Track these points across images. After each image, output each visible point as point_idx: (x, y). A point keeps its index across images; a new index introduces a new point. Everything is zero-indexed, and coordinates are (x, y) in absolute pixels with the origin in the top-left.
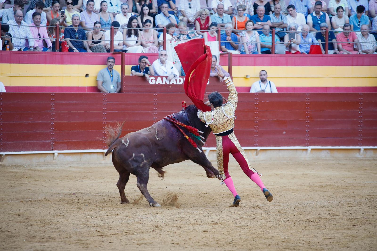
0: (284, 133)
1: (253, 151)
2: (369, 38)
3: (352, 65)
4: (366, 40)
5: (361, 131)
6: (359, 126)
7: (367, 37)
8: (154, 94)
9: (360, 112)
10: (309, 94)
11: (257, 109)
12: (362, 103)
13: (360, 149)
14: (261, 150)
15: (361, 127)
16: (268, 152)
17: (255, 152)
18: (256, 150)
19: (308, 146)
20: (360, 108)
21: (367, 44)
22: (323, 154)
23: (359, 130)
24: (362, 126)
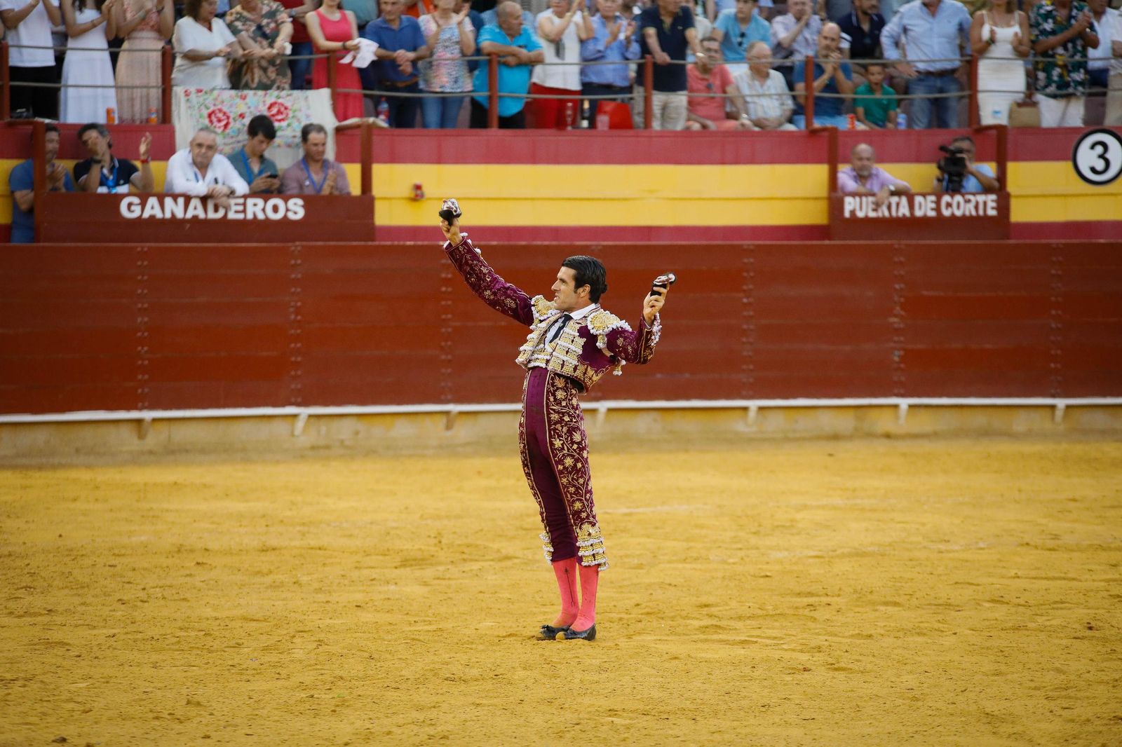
1: (437, 418)
2: (769, 82)
3: (723, 162)
4: (762, 86)
5: (750, 357)
6: (744, 340)
7: (765, 81)
8: (139, 249)
9: (745, 300)
10: (599, 248)
11: (450, 293)
12: (752, 274)
13: (745, 409)
14: (461, 413)
15: (751, 344)
16: (483, 420)
17: (444, 419)
18: (447, 413)
19: (597, 399)
20: (745, 287)
21: (765, 102)
22: (642, 424)
23: (745, 353)
24: (751, 340)
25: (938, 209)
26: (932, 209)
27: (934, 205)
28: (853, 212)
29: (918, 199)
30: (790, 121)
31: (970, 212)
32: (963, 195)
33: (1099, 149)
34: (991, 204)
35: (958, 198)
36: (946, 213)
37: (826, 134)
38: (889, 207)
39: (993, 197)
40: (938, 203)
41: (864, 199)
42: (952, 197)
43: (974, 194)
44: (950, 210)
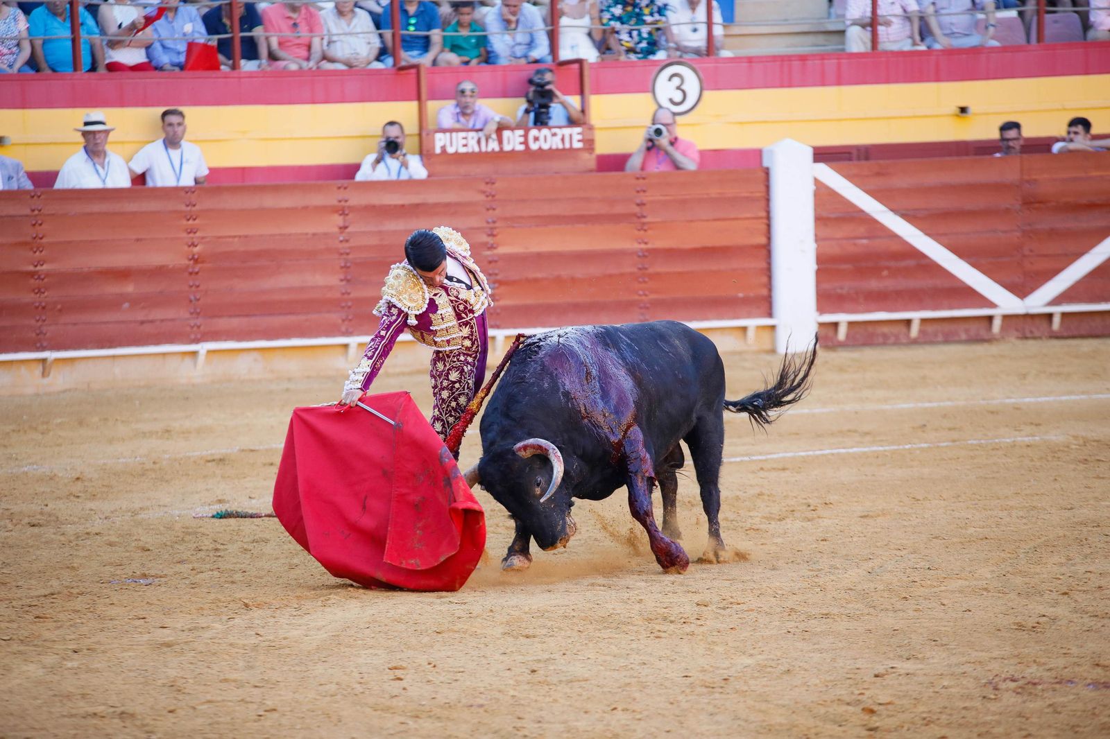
0: (126, 305)
1: (33, 365)
2: (355, 21)
3: (313, 102)
4: (349, 25)
7: (351, 19)
9: (341, 238)
13: (346, 346)
14: (57, 360)
16: (80, 367)
17: (39, 367)
18: (44, 361)
19: (197, 341)
21: (352, 40)
22: (244, 364)
25: (526, 143)
26: (521, 143)
27: (522, 139)
28: (443, 148)
29: (506, 134)
30: (378, 59)
31: (557, 144)
32: (550, 128)
33: (676, 81)
34: (576, 137)
35: (545, 131)
36: (534, 146)
37: (413, 71)
38: (479, 142)
39: (579, 130)
40: (526, 136)
41: (454, 134)
42: (539, 130)
43: (560, 127)
44: (537, 143)
